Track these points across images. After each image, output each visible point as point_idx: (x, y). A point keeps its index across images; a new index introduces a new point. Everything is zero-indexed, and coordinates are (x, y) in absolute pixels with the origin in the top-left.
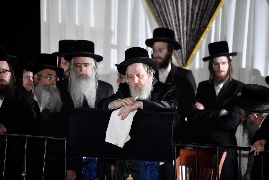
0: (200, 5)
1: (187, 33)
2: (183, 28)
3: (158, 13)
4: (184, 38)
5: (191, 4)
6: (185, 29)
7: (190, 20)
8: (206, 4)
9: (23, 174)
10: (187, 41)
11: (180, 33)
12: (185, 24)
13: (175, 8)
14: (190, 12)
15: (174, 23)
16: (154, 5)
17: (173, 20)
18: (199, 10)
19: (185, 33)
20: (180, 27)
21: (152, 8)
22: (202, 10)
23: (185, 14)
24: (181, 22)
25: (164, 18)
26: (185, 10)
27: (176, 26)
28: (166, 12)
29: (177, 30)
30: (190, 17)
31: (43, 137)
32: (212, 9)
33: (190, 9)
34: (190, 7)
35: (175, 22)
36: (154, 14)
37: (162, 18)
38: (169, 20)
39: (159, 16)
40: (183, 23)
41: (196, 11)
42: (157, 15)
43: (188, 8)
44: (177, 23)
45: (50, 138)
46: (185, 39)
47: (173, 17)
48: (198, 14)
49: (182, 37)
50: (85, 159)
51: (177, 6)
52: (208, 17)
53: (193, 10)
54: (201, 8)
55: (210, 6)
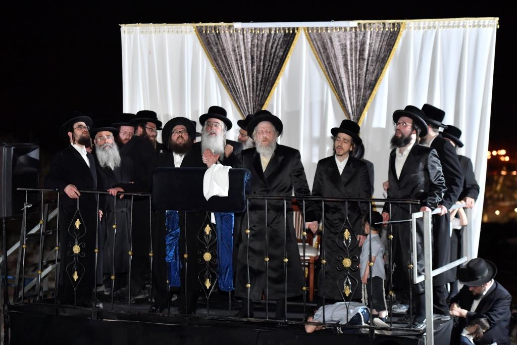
0: (263, 74)
1: (253, 99)
2: (250, 94)
3: (227, 81)
4: (250, 103)
5: (255, 73)
6: (251, 95)
7: (255, 86)
8: (268, 72)
9: (114, 227)
10: (253, 105)
11: (247, 98)
12: (251, 90)
13: (242, 78)
14: (255, 80)
15: (241, 90)
16: (223, 75)
17: (240, 87)
18: (262, 79)
19: (251, 98)
20: (246, 93)
21: (222, 77)
22: (265, 78)
23: (251, 82)
24: (247, 89)
25: (232, 85)
26: (251, 78)
27: (243, 92)
28: (234, 80)
29: (244, 96)
30: (255, 84)
31: (130, 194)
32: (274, 77)
33: (255, 78)
34: (255, 75)
35: (243, 89)
36: (223, 82)
37: (230, 86)
38: (236, 88)
39: (228, 84)
40: (249, 89)
41: (260, 79)
42: (226, 83)
43: (253, 76)
44: (244, 90)
45: (135, 194)
46: (252, 104)
47: (240, 85)
48: (261, 82)
49: (249, 102)
50: (168, 212)
51: (243, 75)
52: (270, 84)
53: (257, 78)
54: (264, 77)
55: (271, 74)
